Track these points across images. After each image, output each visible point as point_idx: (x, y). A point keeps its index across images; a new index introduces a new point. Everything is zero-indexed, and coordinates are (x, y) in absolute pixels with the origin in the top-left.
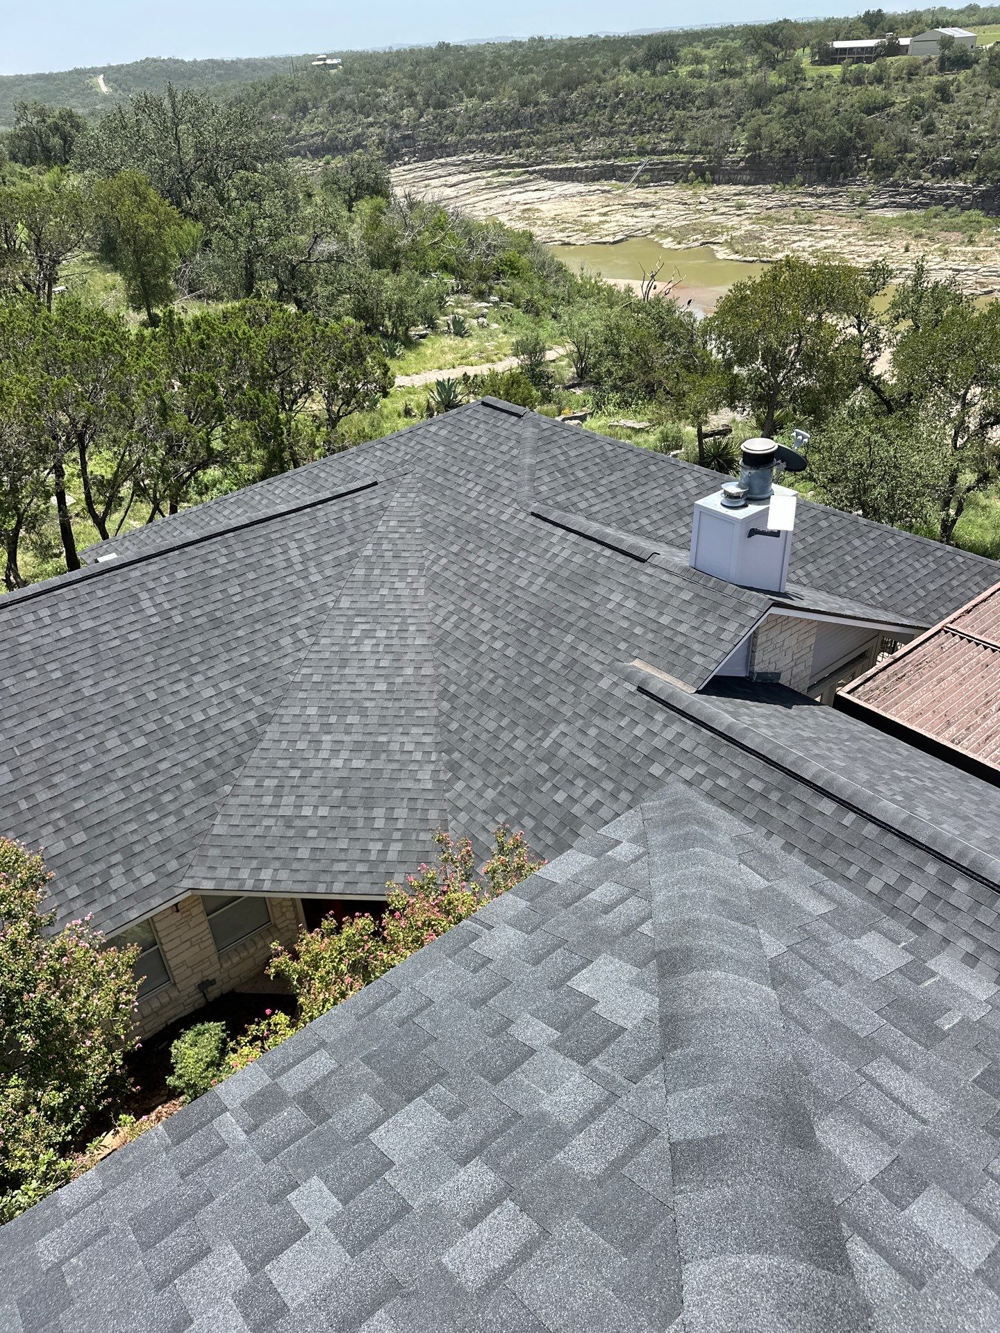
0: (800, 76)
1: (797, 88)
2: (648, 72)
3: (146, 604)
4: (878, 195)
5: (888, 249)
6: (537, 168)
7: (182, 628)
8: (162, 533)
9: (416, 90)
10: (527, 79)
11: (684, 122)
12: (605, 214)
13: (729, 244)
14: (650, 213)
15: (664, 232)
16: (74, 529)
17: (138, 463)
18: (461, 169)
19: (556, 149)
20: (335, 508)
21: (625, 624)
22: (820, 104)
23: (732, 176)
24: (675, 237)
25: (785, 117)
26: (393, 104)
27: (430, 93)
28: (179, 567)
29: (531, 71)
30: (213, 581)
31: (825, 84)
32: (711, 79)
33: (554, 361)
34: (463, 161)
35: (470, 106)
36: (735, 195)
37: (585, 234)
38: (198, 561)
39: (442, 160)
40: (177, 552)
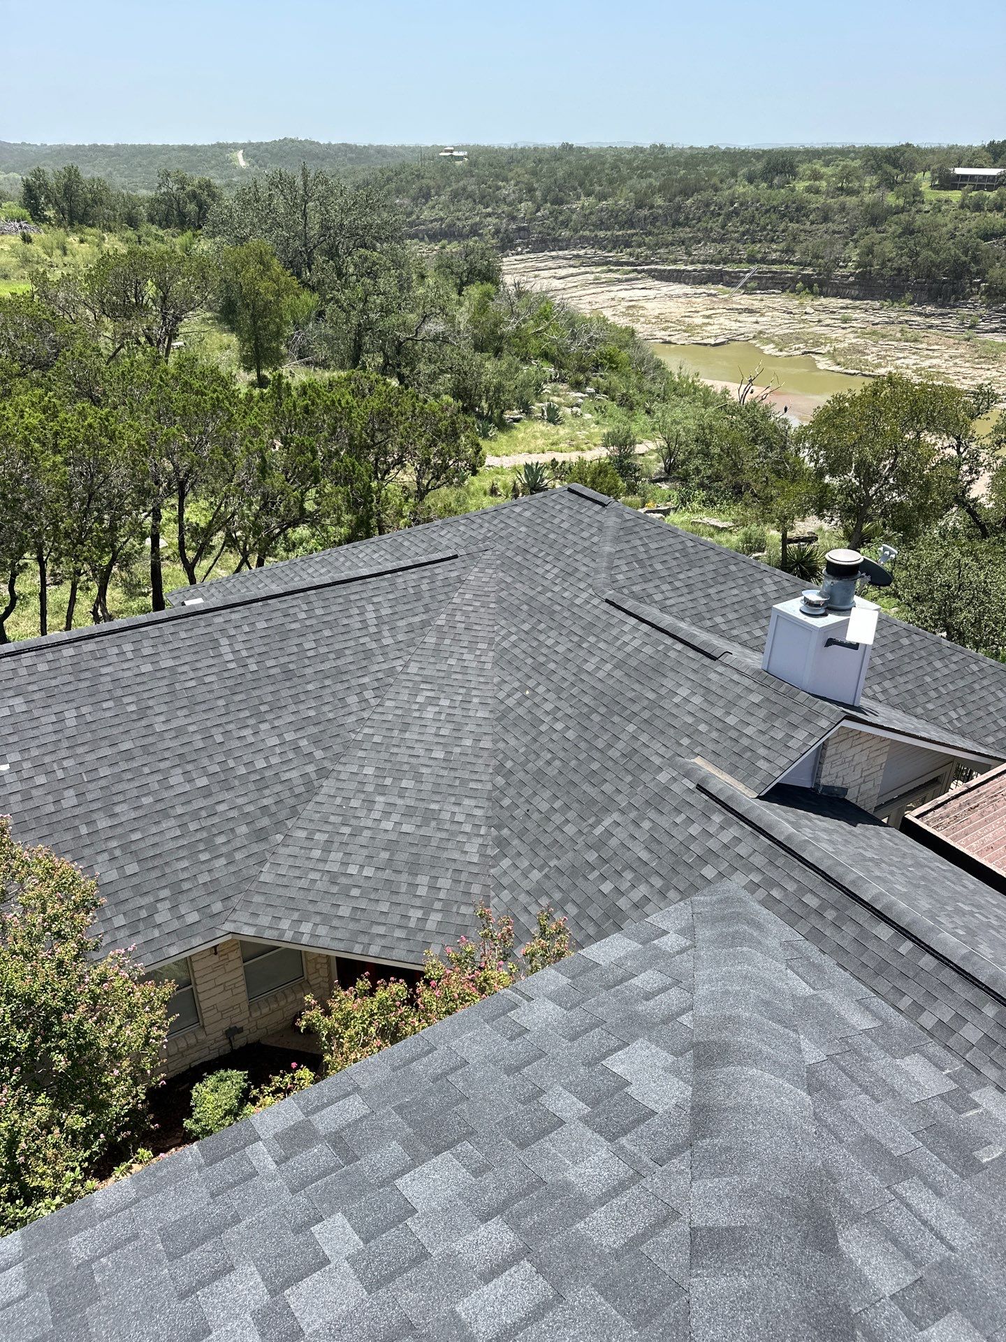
0: (918, 199)
1: (914, 209)
2: (765, 185)
3: (225, 650)
4: (990, 319)
5: (995, 373)
6: (646, 267)
7: (256, 676)
8: (248, 584)
9: (536, 185)
10: (644, 183)
11: (796, 234)
12: (709, 317)
13: (832, 355)
14: (754, 319)
15: (767, 338)
16: (164, 571)
17: (233, 515)
18: (572, 262)
19: (667, 251)
20: (414, 577)
21: (690, 720)
22: (937, 227)
23: (841, 290)
24: (777, 345)
25: (899, 237)
26: (512, 197)
27: (549, 190)
28: (260, 618)
29: (650, 176)
30: (291, 634)
31: (943, 208)
32: (828, 195)
33: (643, 455)
34: (574, 256)
35: (586, 204)
36: (842, 308)
37: (687, 334)
38: (279, 614)
39: (554, 253)
40: (260, 603)
